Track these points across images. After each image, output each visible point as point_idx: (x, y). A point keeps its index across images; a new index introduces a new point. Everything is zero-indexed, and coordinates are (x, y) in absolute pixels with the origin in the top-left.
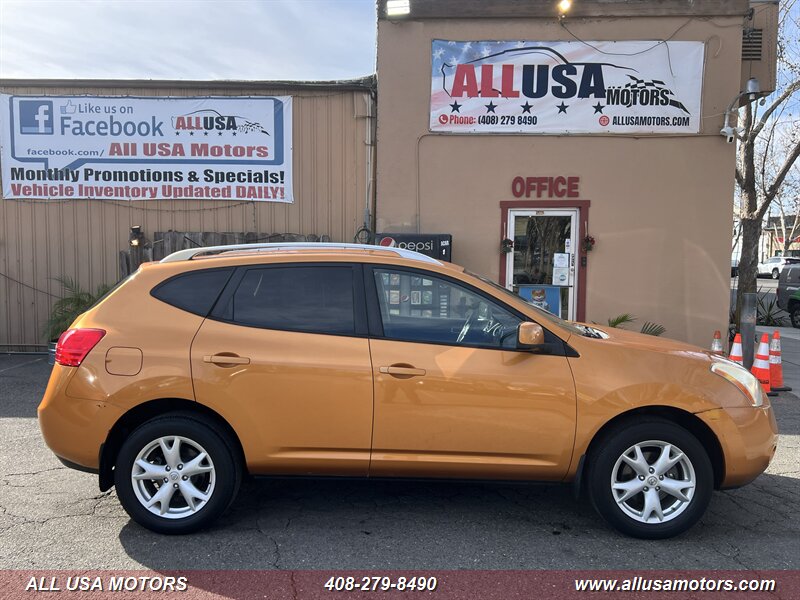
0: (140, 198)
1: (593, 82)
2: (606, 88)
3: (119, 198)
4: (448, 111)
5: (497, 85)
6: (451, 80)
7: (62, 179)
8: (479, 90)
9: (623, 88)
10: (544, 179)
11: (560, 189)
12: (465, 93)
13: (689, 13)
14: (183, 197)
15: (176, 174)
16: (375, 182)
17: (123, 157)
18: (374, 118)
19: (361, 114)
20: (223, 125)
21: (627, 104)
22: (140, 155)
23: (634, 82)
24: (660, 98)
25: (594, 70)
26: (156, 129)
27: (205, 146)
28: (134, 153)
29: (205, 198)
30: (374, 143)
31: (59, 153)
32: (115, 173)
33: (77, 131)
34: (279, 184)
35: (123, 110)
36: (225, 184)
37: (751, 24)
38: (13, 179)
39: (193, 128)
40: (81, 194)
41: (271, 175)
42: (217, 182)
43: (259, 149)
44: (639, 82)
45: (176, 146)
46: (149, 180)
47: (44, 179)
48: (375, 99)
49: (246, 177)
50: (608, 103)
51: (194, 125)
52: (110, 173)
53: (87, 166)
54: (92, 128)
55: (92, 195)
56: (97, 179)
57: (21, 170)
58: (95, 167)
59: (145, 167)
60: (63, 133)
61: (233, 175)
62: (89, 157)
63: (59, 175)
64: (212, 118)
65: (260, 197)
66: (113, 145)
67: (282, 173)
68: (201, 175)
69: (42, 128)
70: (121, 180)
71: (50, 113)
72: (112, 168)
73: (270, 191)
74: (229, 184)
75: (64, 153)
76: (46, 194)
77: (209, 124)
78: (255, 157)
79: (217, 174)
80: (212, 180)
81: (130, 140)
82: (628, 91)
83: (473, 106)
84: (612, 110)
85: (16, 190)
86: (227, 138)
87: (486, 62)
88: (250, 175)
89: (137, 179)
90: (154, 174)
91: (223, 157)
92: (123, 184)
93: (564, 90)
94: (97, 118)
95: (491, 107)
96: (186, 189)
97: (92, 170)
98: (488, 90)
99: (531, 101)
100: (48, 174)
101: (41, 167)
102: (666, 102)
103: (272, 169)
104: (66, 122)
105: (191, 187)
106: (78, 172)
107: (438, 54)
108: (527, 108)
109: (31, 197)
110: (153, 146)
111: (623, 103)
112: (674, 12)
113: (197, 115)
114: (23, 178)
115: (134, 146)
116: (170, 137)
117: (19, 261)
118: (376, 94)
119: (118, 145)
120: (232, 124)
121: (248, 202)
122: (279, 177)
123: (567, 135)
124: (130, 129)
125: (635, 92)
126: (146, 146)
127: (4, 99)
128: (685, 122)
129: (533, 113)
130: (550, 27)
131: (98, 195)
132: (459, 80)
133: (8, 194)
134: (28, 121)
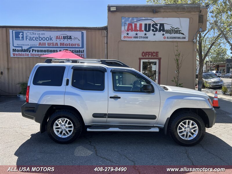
1: (162, 28)
2: (165, 30)
3: (41, 57)
4: (126, 35)
5: (138, 29)
6: (126, 27)
7: (26, 52)
8: (134, 30)
9: (169, 29)
10: (150, 52)
11: (154, 55)
12: (130, 31)
13: (185, 11)
15: (56, 51)
17: (42, 46)
18: (107, 37)
19: (104, 35)
20: (68, 38)
21: (170, 33)
22: (47, 46)
23: (172, 28)
24: (179, 32)
25: (162, 25)
26: (51, 39)
27: (64, 43)
28: (45, 45)
30: (107, 43)
31: (25, 45)
32: (40, 50)
33: (30, 39)
34: (83, 53)
35: (42, 34)
37: (200, 14)
38: (13, 52)
39: (60, 39)
40: (31, 56)
41: (81, 51)
43: (77, 44)
44: (173, 28)
45: (56, 43)
46: (49, 52)
47: (21, 52)
48: (107, 32)
49: (74, 51)
50: (166, 33)
51: (61, 38)
52: (39, 50)
53: (33, 48)
54: (34, 39)
55: (34, 56)
56: (35, 52)
57: (15, 49)
59: (48, 49)
60: (26, 40)
62: (33, 46)
64: (65, 36)
66: (40, 43)
67: (83, 51)
69: (21, 39)
70: (42, 52)
71: (23, 35)
72: (39, 49)
73: (80, 55)
75: (27, 45)
76: (22, 56)
77: (64, 38)
78: (76, 46)
81: (44, 42)
82: (170, 30)
83: (132, 34)
84: (167, 35)
85: (14, 55)
86: (69, 41)
87: (135, 23)
89: (46, 52)
90: (50, 50)
91: (68, 46)
93: (155, 30)
94: (35, 36)
95: (137, 34)
97: (34, 50)
98: (136, 30)
99: (147, 33)
100: (22, 51)
101: (21, 49)
102: (180, 33)
104: (27, 37)
106: (30, 50)
107: (123, 21)
109: (18, 56)
110: (50, 43)
111: (169, 33)
112: (182, 11)
113: (61, 35)
114: (16, 52)
115: (45, 43)
116: (54, 41)
117: (15, 73)
118: (107, 30)
119: (41, 43)
120: (70, 38)
123: (156, 41)
124: (44, 39)
125: (172, 31)
126: (48, 43)
127: (11, 31)
128: (185, 38)
129: (147, 36)
130: (151, 14)
131: (36, 56)
132: (128, 27)
133: (12, 55)
134: (17, 37)
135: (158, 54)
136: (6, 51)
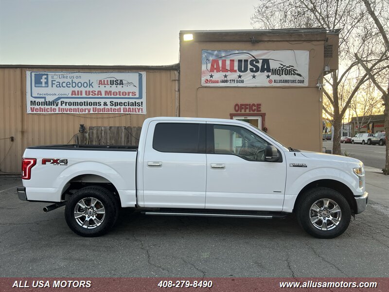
0: (84, 113)
1: (266, 66)
2: (271, 69)
3: (75, 113)
4: (208, 78)
5: (228, 67)
6: (209, 66)
7: (51, 105)
8: (221, 69)
9: (278, 68)
10: (247, 105)
11: (253, 109)
12: (215, 71)
13: (303, 39)
14: (101, 112)
15: (98, 103)
16: (179, 106)
17: (77, 96)
18: (179, 80)
19: (174, 79)
20: (118, 83)
21: (279, 75)
22: (84, 95)
23: (282, 66)
24: (292, 72)
25: (266, 62)
26: (90, 85)
27: (110, 92)
28: (81, 94)
29: (110, 112)
30: (179, 90)
31: (50, 95)
32: (73, 103)
33: (58, 86)
34: (140, 107)
35: (77, 77)
36: (119, 107)
37: (327, 43)
38: (31, 105)
40: (59, 111)
41: (137, 103)
42: (115, 106)
43: (132, 93)
44: (284, 66)
45: (98, 92)
46: (87, 105)
47: (44, 105)
48: (179, 73)
49: (127, 104)
50: (272, 75)
51: (106, 83)
52: (71, 103)
53: (62, 100)
55: (64, 111)
56: (66, 105)
57: (35, 102)
58: (65, 100)
59: (86, 100)
60: (52, 87)
61: (122, 103)
62: (63, 96)
63: (50, 103)
64: (113, 81)
65: (133, 112)
66: (73, 91)
67: (142, 102)
68: (108, 103)
69: (43, 85)
70: (76, 105)
71: (47, 78)
72: (72, 101)
73: (137, 109)
74: (120, 107)
75: (53, 95)
76: (45, 111)
77: (112, 83)
78: (131, 96)
79: (115, 103)
80: (113, 105)
81: (80, 89)
82: (280, 70)
83: (218, 76)
84: (274, 77)
85: (32, 110)
86: (120, 88)
87: (223, 58)
88: (129, 103)
89: (82, 105)
90: (90, 103)
91: (118, 96)
92: (76, 107)
93: (254, 69)
94: (66, 80)
95: (226, 76)
96: (102, 109)
97: (64, 102)
98: (224, 69)
99: (241, 74)
100: (46, 103)
101: (43, 100)
102: (295, 74)
103: (137, 101)
104: (54, 82)
105: (105, 108)
106: (58, 102)
107: (204, 55)
108: (240, 77)
109: (39, 112)
110: (89, 91)
112: (297, 39)
113: (107, 79)
114: (35, 105)
115: (81, 92)
116: (96, 88)
117: (33, 139)
118: (180, 71)
119: (75, 91)
120: (121, 83)
121: (128, 114)
122: (140, 104)
123: (256, 87)
124: (80, 85)
125: (283, 70)
126: (86, 92)
127: (28, 73)
128: (302, 82)
129: (242, 78)
130: (248, 45)
131: (66, 111)
132: (212, 65)
133: (29, 111)
134: (38, 82)
135: (260, 108)
136: (20, 104)
